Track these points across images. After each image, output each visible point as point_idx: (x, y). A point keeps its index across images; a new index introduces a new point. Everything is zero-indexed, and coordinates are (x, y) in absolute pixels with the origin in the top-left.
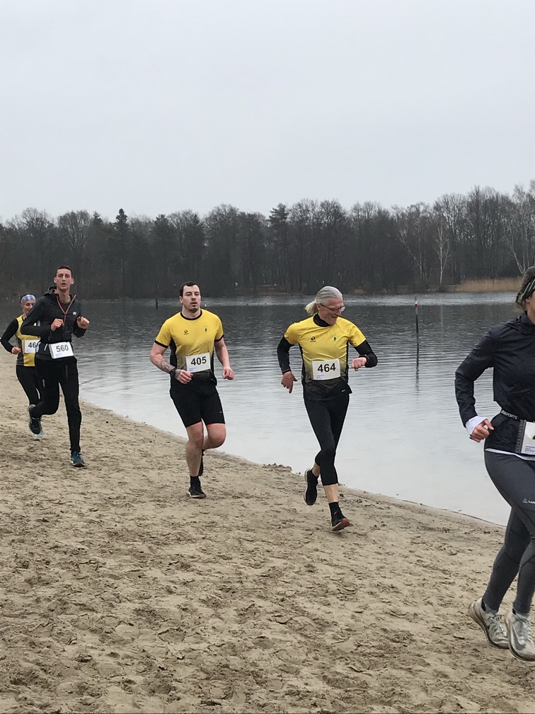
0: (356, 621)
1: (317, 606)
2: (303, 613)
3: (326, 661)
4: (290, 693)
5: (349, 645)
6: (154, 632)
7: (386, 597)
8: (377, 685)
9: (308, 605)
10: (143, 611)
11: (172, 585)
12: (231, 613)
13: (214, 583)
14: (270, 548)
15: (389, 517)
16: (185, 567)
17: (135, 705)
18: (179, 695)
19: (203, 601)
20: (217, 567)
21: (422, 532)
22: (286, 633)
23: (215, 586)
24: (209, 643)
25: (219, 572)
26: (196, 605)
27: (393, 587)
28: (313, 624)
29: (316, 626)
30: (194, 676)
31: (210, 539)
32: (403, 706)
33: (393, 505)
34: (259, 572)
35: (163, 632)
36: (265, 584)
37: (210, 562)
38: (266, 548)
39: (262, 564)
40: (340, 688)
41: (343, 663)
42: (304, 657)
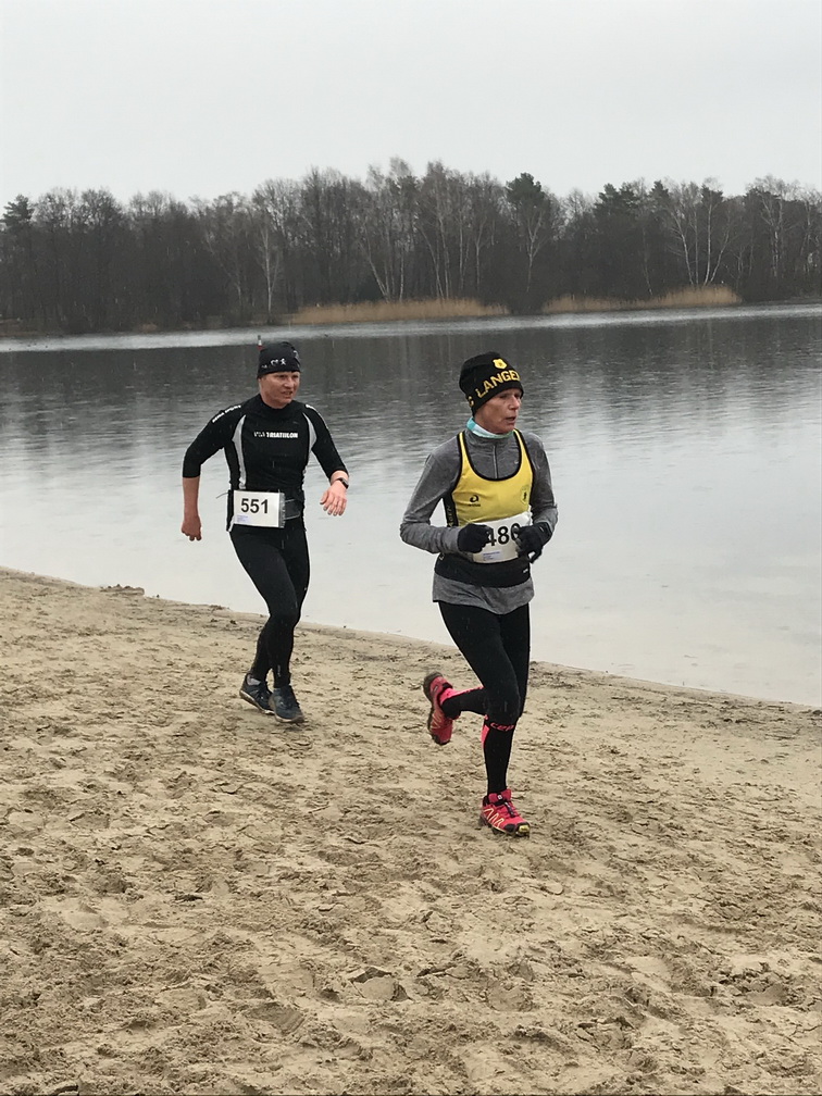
0: (326, 782)
1: (266, 767)
2: (255, 778)
3: (312, 833)
4: (286, 877)
5: (332, 811)
6: (64, 819)
7: (353, 749)
8: (390, 856)
9: (255, 767)
10: (35, 793)
11: (58, 758)
12: (155, 785)
13: (115, 750)
14: (169, 698)
15: (309, 646)
16: (62, 732)
17: (89, 910)
18: (140, 892)
19: (113, 774)
20: (109, 729)
21: (362, 663)
22: (242, 804)
23: (116, 754)
24: (145, 826)
25: (114, 736)
26: (103, 780)
27: (357, 736)
28: (274, 791)
29: (278, 792)
30: (146, 868)
31: (78, 693)
32: (437, 878)
33: (308, 630)
34: (169, 730)
35: (77, 818)
36: (184, 745)
37: (95, 723)
38: (164, 699)
39: (168, 721)
40: (345, 865)
41: (335, 835)
42: (280, 833)
